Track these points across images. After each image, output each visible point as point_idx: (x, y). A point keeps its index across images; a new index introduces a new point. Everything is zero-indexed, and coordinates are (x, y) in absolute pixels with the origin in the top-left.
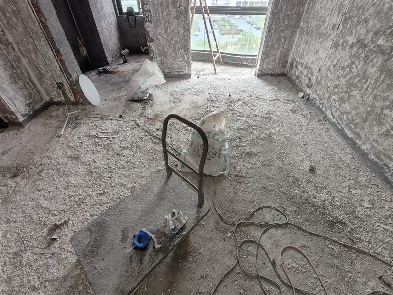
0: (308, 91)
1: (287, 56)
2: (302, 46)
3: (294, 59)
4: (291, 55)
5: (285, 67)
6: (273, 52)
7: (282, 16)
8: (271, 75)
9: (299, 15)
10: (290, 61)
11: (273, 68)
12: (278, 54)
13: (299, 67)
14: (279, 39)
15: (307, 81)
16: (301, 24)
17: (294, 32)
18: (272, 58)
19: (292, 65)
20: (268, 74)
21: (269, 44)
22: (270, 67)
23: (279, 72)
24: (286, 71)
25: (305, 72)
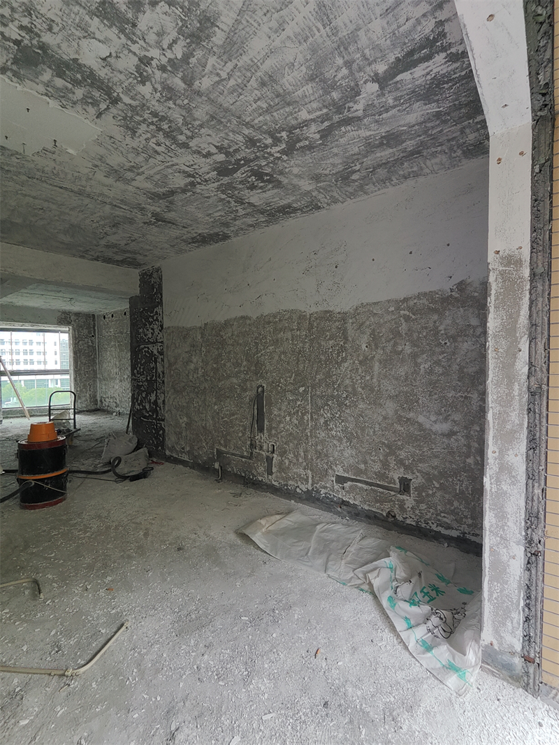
0: (118, 409)
1: (95, 396)
2: (104, 388)
3: (101, 397)
4: (98, 395)
5: (97, 404)
6: (83, 395)
7: (82, 372)
8: (87, 411)
9: (95, 372)
10: (99, 400)
11: (87, 406)
12: (88, 395)
13: (107, 400)
14: (85, 386)
15: (115, 405)
16: (98, 376)
17: (95, 381)
18: (84, 399)
19: (101, 401)
20: (84, 411)
21: (78, 389)
22: (83, 405)
23: (93, 408)
24: (98, 407)
25: (112, 401)
